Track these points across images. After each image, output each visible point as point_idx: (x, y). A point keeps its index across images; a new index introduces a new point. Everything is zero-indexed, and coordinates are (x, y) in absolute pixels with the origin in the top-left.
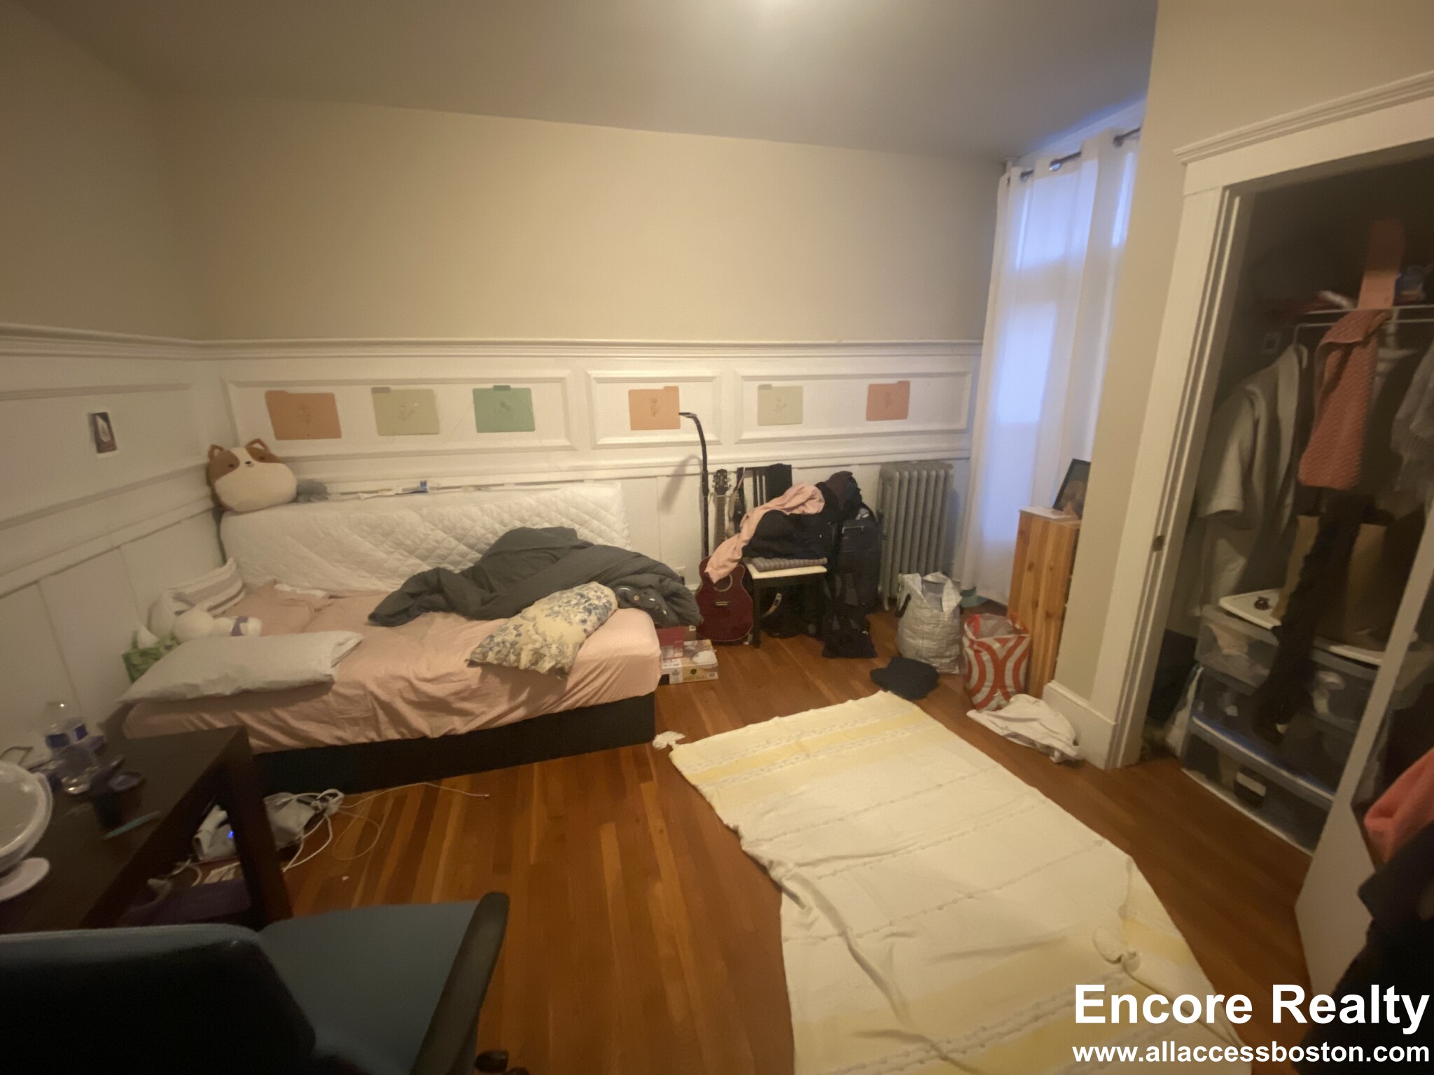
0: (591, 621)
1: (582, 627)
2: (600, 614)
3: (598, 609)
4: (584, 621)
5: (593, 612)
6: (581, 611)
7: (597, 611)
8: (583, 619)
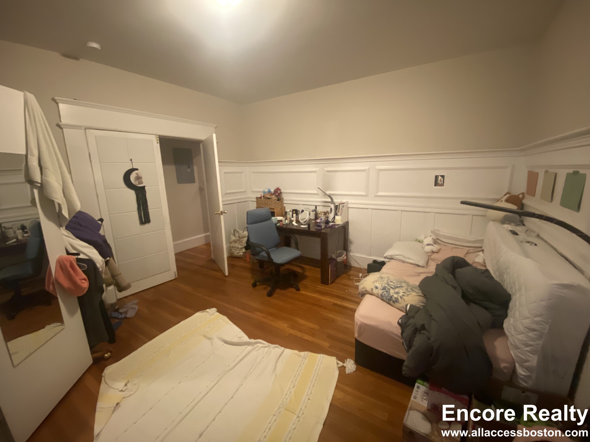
0: (378, 291)
1: (373, 287)
2: (385, 295)
3: (387, 293)
4: (376, 288)
5: (384, 291)
6: (383, 286)
7: (385, 293)
8: (378, 287)
